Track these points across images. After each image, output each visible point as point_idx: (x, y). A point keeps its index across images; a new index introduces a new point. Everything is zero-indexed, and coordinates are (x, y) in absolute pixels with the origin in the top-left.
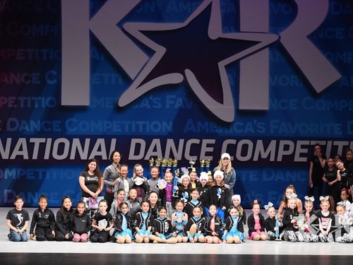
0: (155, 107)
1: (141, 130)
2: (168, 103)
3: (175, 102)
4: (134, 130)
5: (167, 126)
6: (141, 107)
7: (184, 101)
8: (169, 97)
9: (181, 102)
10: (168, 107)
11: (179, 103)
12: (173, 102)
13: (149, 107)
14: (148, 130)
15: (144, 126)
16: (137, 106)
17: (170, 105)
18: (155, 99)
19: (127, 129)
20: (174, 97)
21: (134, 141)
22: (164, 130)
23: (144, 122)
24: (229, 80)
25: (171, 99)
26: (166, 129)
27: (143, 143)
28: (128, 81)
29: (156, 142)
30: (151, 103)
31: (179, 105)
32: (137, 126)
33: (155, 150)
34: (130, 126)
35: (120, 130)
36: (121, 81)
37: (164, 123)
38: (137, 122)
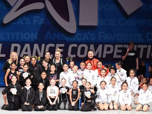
0: (26, 23)
1: (18, 38)
2: (35, 21)
3: (39, 20)
4: (13, 38)
5: (34, 36)
6: (18, 23)
7: (45, 20)
8: (35, 17)
9: (43, 20)
10: (34, 24)
11: (42, 21)
12: (37, 21)
13: (22, 24)
14: (22, 38)
15: (20, 36)
16: (15, 23)
17: (36, 22)
18: (26, 19)
19: (9, 38)
20: (38, 17)
21: (13, 45)
22: (32, 38)
23: (19, 33)
24: (73, 7)
25: (36, 19)
26: (34, 38)
27: (19, 46)
28: (9, 7)
29: (27, 46)
30: (24, 21)
31: (42, 23)
32: (15, 36)
33: (26, 51)
34: (11, 36)
35: (4, 38)
36: (4, 7)
37: (32, 34)
38: (15, 33)
